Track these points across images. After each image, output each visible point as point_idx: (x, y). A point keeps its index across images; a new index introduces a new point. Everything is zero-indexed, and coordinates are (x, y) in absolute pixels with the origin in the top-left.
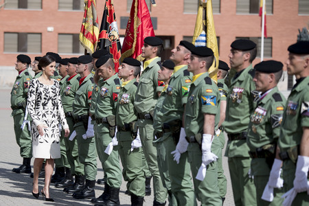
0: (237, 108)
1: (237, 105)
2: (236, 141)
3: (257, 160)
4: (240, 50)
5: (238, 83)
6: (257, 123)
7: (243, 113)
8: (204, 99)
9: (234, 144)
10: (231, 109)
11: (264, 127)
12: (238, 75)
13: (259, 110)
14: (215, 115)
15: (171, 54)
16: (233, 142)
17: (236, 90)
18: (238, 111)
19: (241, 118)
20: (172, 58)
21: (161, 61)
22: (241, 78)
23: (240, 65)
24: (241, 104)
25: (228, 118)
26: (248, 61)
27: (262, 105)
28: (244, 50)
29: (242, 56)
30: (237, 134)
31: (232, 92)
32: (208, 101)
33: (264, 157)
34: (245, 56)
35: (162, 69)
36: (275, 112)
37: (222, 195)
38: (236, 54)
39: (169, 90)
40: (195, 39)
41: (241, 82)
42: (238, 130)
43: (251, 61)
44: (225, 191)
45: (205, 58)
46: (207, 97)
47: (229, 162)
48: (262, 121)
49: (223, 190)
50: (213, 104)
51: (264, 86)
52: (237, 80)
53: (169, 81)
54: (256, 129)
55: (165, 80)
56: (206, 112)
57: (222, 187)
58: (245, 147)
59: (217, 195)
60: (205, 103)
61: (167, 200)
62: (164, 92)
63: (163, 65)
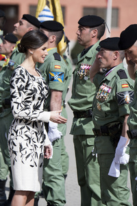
0: (84, 86)
1: (84, 82)
2: (82, 119)
3: (101, 138)
4: (87, 26)
5: (85, 60)
6: (102, 100)
7: (90, 91)
8: (52, 75)
9: (80, 122)
10: (78, 86)
11: (109, 104)
12: (86, 52)
13: (104, 88)
14: (62, 91)
15: (14, 28)
16: (79, 120)
17: (83, 67)
18: (85, 89)
19: (88, 95)
20: (14, 32)
21: (4, 35)
22: (89, 54)
23: (88, 42)
24: (88, 81)
25: (75, 96)
26: (96, 38)
27: (107, 81)
28: (91, 27)
29: (90, 33)
30: (84, 112)
31: (79, 69)
32: (56, 77)
33: (108, 135)
34: (92, 32)
35: (4, 43)
36: (120, 90)
37: (64, 172)
38: (83, 31)
39: (12, 64)
40: (39, 14)
41: (89, 59)
42: (85, 108)
43: (99, 37)
44: (67, 168)
45: (55, 33)
46: (55, 73)
47: (74, 140)
48: (107, 99)
49: (65, 167)
50: (60, 80)
51: (109, 64)
52: (84, 57)
53: (10, 54)
54: (101, 106)
55: (7, 54)
56: (53, 88)
57: (64, 164)
58: (91, 125)
59: (60, 173)
60: (53, 79)
61: (8, 176)
62: (6, 67)
63: (6, 39)
